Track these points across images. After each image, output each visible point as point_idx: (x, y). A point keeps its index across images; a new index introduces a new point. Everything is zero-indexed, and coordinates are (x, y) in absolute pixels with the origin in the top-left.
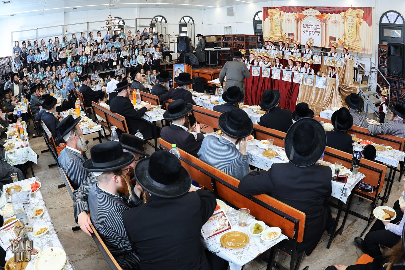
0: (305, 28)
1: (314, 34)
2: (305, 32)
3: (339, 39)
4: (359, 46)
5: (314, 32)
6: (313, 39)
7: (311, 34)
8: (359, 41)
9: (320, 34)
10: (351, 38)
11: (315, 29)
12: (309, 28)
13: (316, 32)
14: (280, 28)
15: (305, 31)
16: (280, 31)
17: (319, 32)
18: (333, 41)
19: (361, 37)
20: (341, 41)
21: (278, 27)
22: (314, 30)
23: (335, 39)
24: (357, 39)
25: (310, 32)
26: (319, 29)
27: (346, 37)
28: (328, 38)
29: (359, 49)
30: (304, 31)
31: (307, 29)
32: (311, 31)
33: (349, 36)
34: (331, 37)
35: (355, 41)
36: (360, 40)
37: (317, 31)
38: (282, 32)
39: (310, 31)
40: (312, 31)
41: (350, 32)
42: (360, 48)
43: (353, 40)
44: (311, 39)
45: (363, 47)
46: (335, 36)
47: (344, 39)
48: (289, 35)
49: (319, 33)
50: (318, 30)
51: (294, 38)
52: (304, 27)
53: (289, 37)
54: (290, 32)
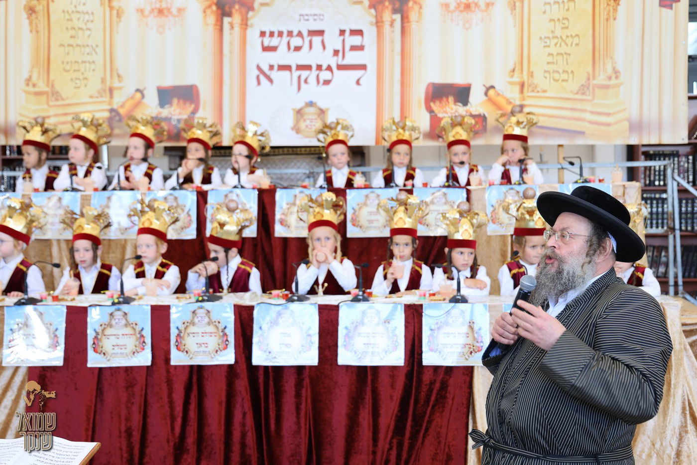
0: (273, 49)
1: (327, 82)
2: (274, 74)
3: (491, 92)
4: (608, 114)
5: (329, 68)
6: (323, 107)
7: (312, 79)
8: (606, 87)
9: (369, 78)
10: (565, 76)
11: (336, 53)
12: (297, 49)
13: (340, 67)
14: (99, 59)
15: (271, 67)
16: (103, 81)
17: (363, 67)
18: (449, 110)
19: (619, 67)
20: (501, 100)
21: (88, 58)
22: (327, 59)
23: (462, 94)
24: (601, 79)
25: (304, 74)
26: (361, 48)
27: (531, 74)
28: (418, 93)
29: (611, 129)
30: (266, 68)
31: (282, 56)
32: (308, 67)
33: (551, 68)
34: (434, 84)
35: (584, 89)
36: (613, 82)
37: (347, 62)
38: (116, 84)
39: (300, 67)
40: (319, 67)
41: (553, 50)
42: (616, 123)
43: (574, 85)
44: (312, 110)
45: (634, 113)
46: (458, 79)
47: (517, 88)
48: (166, 95)
49: (357, 73)
50: (352, 58)
51: (195, 112)
52: (266, 49)
53: (165, 112)
54: (169, 82)
